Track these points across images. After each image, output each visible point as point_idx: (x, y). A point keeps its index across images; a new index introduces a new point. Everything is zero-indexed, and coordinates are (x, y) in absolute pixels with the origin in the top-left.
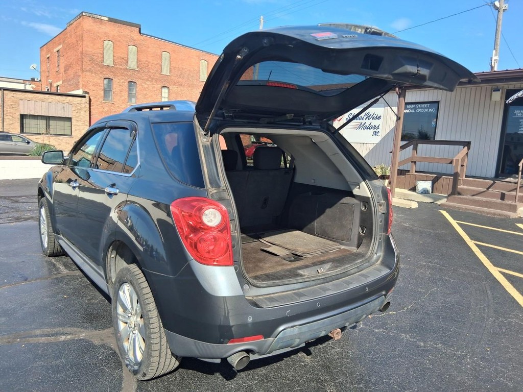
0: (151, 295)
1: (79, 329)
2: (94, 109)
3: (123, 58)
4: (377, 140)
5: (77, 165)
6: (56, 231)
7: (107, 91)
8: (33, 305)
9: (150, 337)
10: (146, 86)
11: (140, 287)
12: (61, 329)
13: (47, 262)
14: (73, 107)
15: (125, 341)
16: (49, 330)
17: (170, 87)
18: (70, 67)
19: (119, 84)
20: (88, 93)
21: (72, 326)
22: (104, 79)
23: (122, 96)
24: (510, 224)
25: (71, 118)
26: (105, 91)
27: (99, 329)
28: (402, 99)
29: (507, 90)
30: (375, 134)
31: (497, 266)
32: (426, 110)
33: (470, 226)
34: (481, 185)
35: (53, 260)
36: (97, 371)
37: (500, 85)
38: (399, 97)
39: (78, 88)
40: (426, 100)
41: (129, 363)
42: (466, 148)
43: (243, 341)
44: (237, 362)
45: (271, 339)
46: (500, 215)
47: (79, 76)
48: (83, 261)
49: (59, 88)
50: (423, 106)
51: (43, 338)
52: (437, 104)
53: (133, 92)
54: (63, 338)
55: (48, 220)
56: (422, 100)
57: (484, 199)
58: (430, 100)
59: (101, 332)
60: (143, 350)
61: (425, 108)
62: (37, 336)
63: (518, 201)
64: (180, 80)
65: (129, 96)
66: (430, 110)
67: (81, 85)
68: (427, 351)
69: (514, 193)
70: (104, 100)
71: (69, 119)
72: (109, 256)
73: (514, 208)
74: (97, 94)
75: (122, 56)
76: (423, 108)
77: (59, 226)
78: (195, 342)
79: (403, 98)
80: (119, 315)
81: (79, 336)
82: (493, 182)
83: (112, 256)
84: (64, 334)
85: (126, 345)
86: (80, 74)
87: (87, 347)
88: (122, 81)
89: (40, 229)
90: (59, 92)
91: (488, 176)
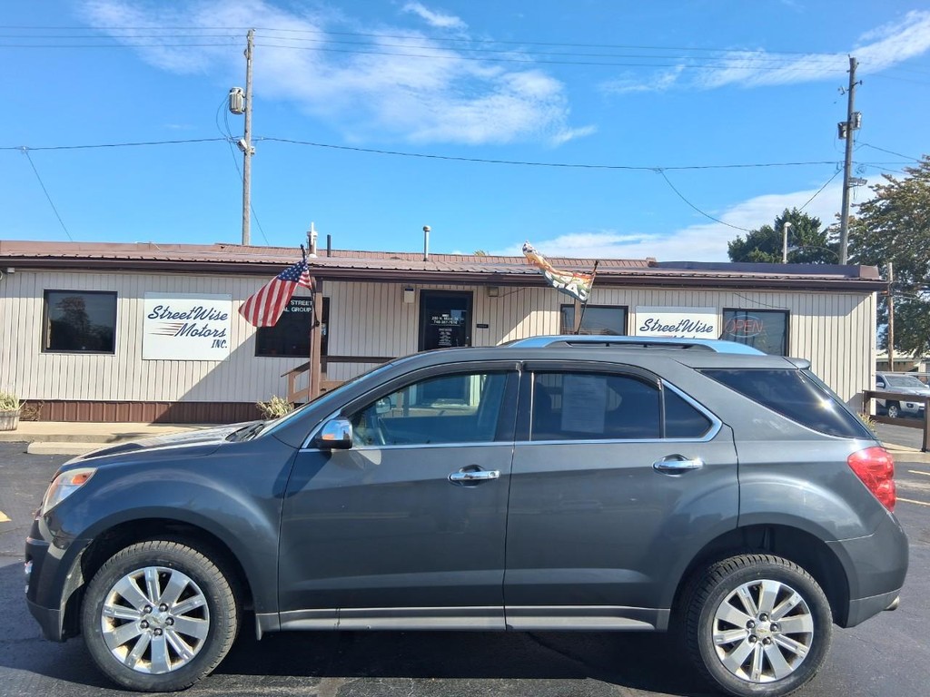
4: (222, 354)
29: (421, 290)
30: (218, 344)
32: (308, 310)
50: (302, 303)
61: (306, 307)
76: (303, 307)
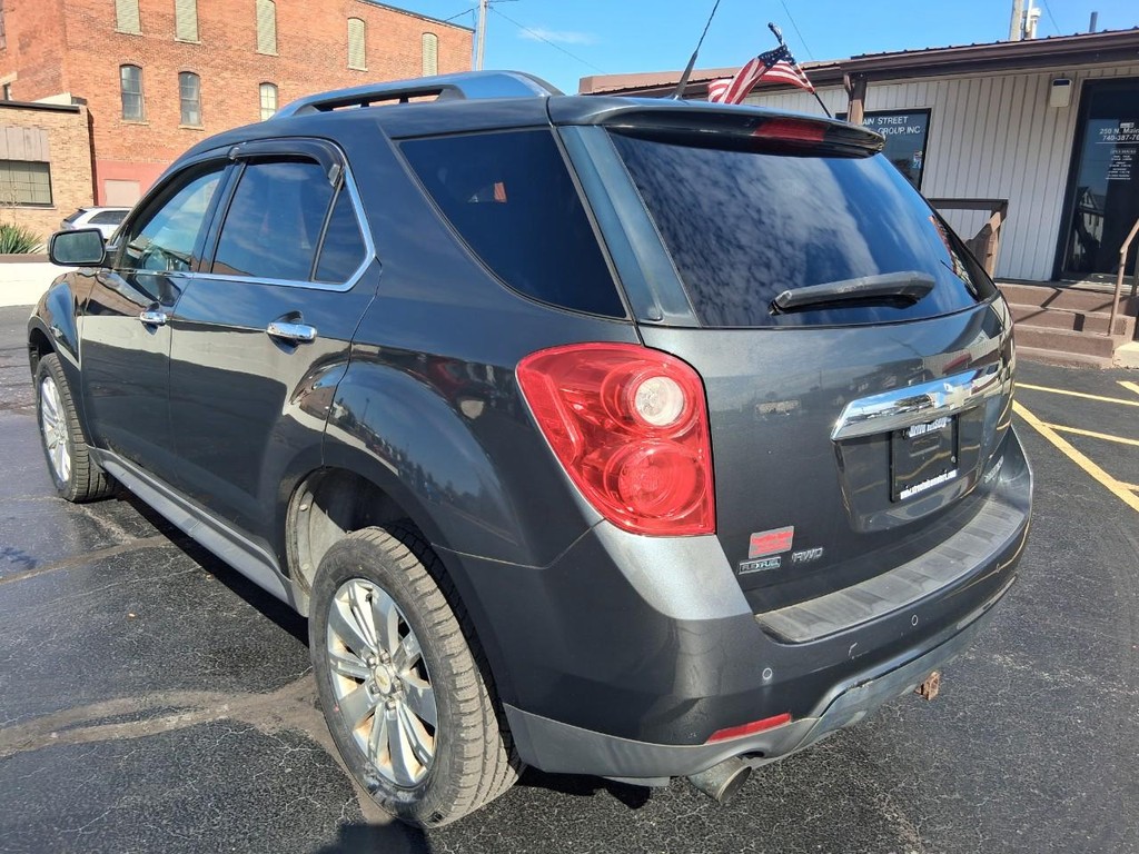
0: (447, 612)
1: (209, 694)
2: (100, 140)
3: (163, 16)
5: (140, 267)
6: (94, 438)
7: (130, 97)
8: (68, 634)
9: (459, 725)
10: (222, 83)
11: (416, 591)
12: (159, 698)
13: (72, 516)
14: (50, 136)
15: (357, 724)
16: (130, 701)
17: (281, 85)
18: (35, 38)
19: (158, 80)
20: (84, 102)
21: (186, 686)
22: (122, 66)
23: (167, 107)
24: (1108, 381)
25: (48, 163)
26: (124, 95)
27: (260, 690)
28: (857, 102)
29: (1085, 81)
31: (1123, 480)
32: (901, 130)
33: (1025, 389)
34: (1029, 299)
35: (88, 511)
36: (292, 810)
37: (1068, 69)
38: (851, 98)
39: (59, 91)
40: (901, 107)
41: (377, 784)
42: (998, 215)
43: (744, 733)
44: (724, 786)
45: (808, 721)
46: (1077, 363)
47: (58, 60)
48: (189, 516)
49: (9, 91)
50: (893, 120)
51: (118, 726)
52: (925, 116)
53: (191, 96)
54: (171, 722)
55: (68, 412)
56: (891, 107)
57: (1041, 329)
58: (911, 106)
59: (268, 697)
60: (431, 753)
61: (898, 126)
62: (101, 721)
63: (1115, 333)
64: (302, 66)
65: (182, 108)
66: (909, 129)
67: (64, 84)
68: (1065, 691)
69: (1105, 314)
70: (123, 118)
71: (44, 166)
72: (295, 504)
73: (1106, 348)
74: (105, 104)
75: (161, 10)
76: (894, 126)
77: (102, 427)
78: (609, 743)
79: (860, 101)
80: (337, 659)
81: (213, 712)
82: (1054, 291)
83: (303, 507)
84: (173, 710)
85: (363, 736)
86: (61, 54)
87: (242, 742)
88: (163, 71)
89: (43, 433)
90: (10, 99)
91: (1038, 278)
